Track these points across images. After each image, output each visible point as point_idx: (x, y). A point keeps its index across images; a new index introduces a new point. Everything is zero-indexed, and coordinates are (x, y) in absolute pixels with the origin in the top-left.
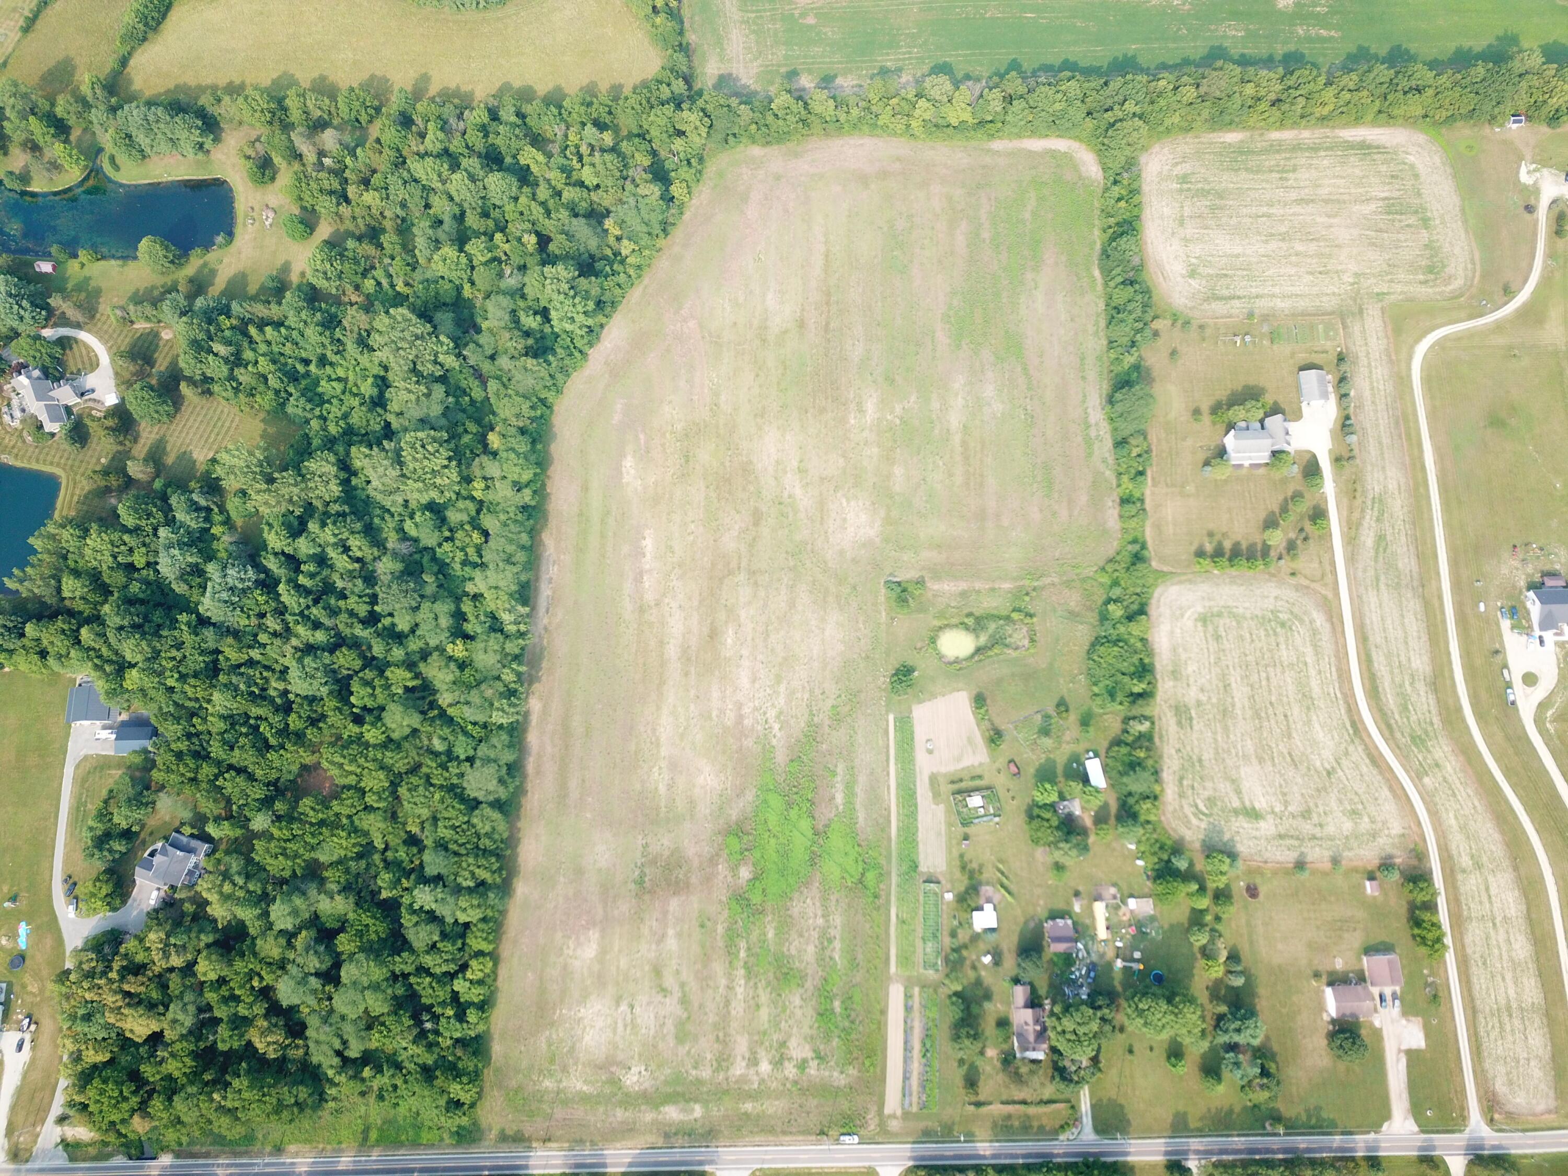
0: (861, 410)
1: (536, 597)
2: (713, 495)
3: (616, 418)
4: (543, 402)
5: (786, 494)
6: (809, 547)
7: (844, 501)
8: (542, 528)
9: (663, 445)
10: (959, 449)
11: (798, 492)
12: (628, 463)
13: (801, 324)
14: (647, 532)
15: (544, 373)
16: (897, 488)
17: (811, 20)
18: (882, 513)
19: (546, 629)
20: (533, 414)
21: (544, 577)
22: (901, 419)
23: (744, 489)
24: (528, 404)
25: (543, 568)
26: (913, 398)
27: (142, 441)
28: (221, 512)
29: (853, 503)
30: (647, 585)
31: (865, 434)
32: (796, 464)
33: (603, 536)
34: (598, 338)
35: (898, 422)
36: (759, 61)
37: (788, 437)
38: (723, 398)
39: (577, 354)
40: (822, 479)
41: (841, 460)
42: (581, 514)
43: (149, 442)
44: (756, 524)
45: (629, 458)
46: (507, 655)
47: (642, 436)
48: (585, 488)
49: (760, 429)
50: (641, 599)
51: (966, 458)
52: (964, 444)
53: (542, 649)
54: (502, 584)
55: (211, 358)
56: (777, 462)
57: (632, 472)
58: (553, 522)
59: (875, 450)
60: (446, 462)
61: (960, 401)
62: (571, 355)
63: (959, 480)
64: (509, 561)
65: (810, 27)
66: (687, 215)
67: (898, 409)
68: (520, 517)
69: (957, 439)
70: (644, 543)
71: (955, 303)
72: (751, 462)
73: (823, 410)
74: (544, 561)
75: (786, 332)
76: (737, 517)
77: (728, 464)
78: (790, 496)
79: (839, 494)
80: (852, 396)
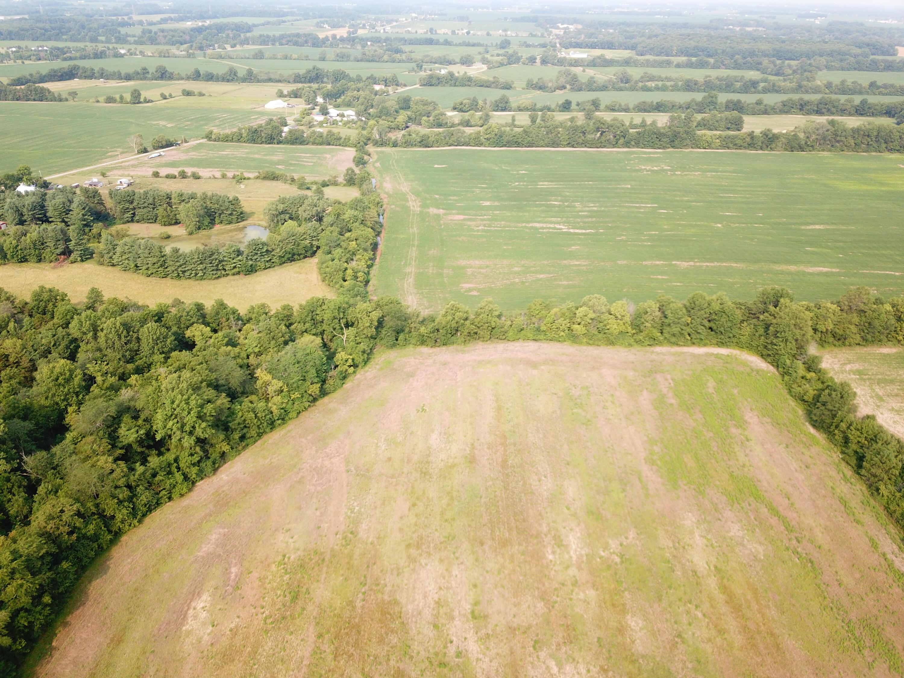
0: (561, 545)
5: (452, 650)
7: (552, 664)
9: (262, 579)
10: (721, 597)
11: (473, 648)
12: (202, 603)
16: (639, 648)
22: (622, 556)
23: (381, 641)
26: (632, 534)
29: (568, 668)
31: (571, 572)
32: (468, 607)
35: (618, 560)
37: (455, 571)
38: (363, 526)
40: (512, 630)
41: (540, 605)
45: (205, 597)
48: (117, 640)
49: (414, 561)
51: (737, 609)
52: (724, 589)
56: (438, 603)
57: (203, 615)
59: (592, 594)
61: (699, 541)
67: (614, 544)
69: (712, 583)
71: (657, 449)
72: (396, 603)
73: (505, 543)
77: (359, 604)
78: (459, 654)
79: (543, 654)
80: (545, 529)
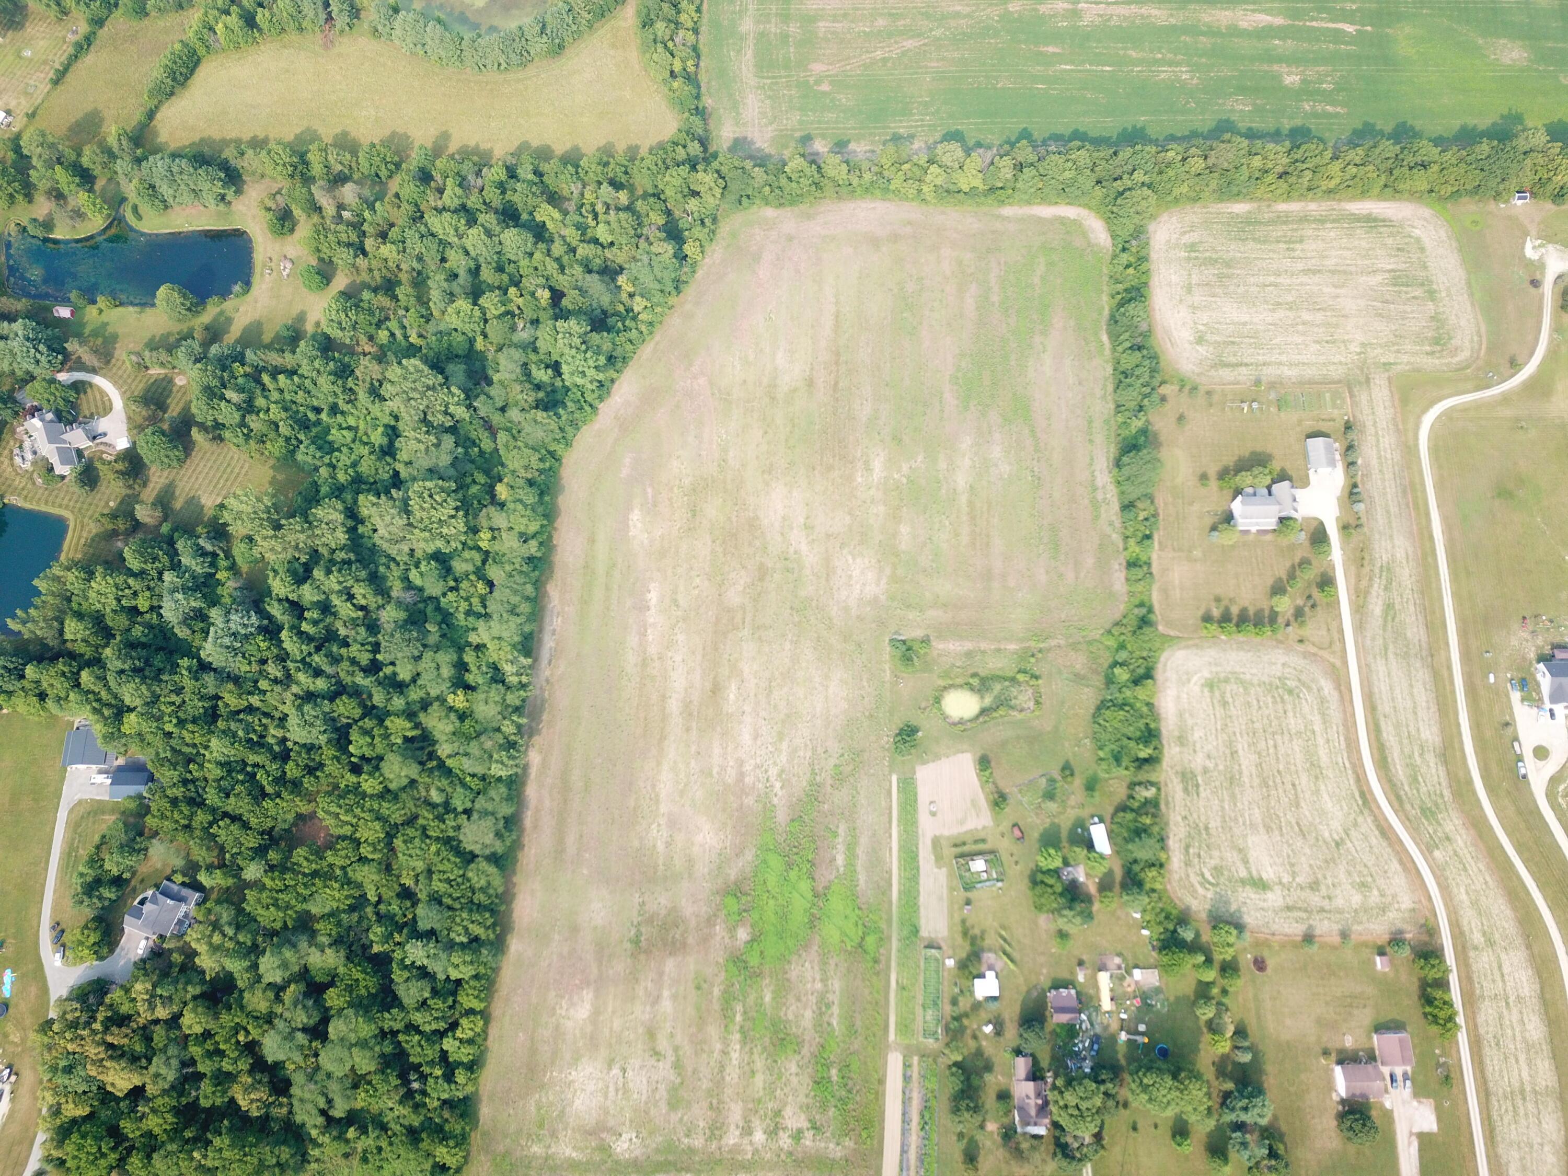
0: (868, 469)
1: (539, 648)
2: (720, 550)
3: (625, 472)
4: (552, 454)
5: (792, 550)
6: (814, 604)
7: (850, 558)
8: (547, 580)
9: (670, 499)
10: (965, 509)
11: (804, 548)
12: (636, 516)
13: (810, 383)
14: (652, 586)
15: (554, 426)
16: (903, 547)
17: (825, 87)
18: (888, 571)
19: (547, 681)
20: (541, 466)
21: (548, 629)
22: (908, 478)
23: (750, 544)
24: (537, 456)
25: (547, 620)
26: (920, 458)
27: (151, 485)
28: (227, 558)
29: (858, 560)
30: (650, 638)
31: (872, 492)
32: (802, 520)
33: (608, 588)
34: (609, 393)
35: (904, 480)
36: (774, 126)
37: (795, 494)
38: (731, 454)
39: (587, 408)
40: (828, 536)
41: (848, 518)
42: (586, 567)
43: (158, 487)
44: (761, 579)
45: (636, 511)
46: (508, 706)
47: (649, 490)
48: (592, 540)
49: (767, 484)
50: (645, 652)
51: (973, 518)
52: (970, 503)
53: (543, 701)
54: (505, 635)
55: (223, 404)
56: (784, 518)
57: (639, 525)
58: (558, 574)
59: (882, 508)
60: (453, 512)
61: (967, 462)
62: (581, 408)
63: (965, 539)
64: (513, 611)
65: (825, 94)
66: (700, 274)
67: (905, 468)
68: (525, 568)
69: (964, 499)
70: (649, 596)
71: (963, 364)
72: (757, 518)
73: (830, 468)
74: (548, 613)
75: (795, 390)
76: (743, 573)
77: (734, 519)
78: (796, 552)
79: (845, 551)
80: (859, 454)
